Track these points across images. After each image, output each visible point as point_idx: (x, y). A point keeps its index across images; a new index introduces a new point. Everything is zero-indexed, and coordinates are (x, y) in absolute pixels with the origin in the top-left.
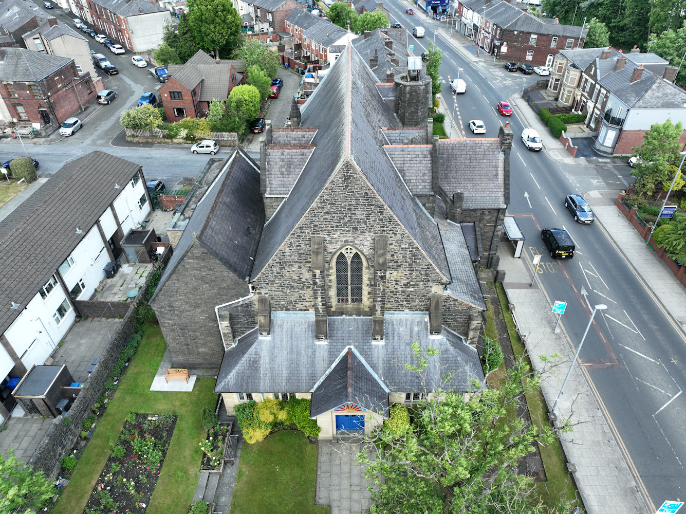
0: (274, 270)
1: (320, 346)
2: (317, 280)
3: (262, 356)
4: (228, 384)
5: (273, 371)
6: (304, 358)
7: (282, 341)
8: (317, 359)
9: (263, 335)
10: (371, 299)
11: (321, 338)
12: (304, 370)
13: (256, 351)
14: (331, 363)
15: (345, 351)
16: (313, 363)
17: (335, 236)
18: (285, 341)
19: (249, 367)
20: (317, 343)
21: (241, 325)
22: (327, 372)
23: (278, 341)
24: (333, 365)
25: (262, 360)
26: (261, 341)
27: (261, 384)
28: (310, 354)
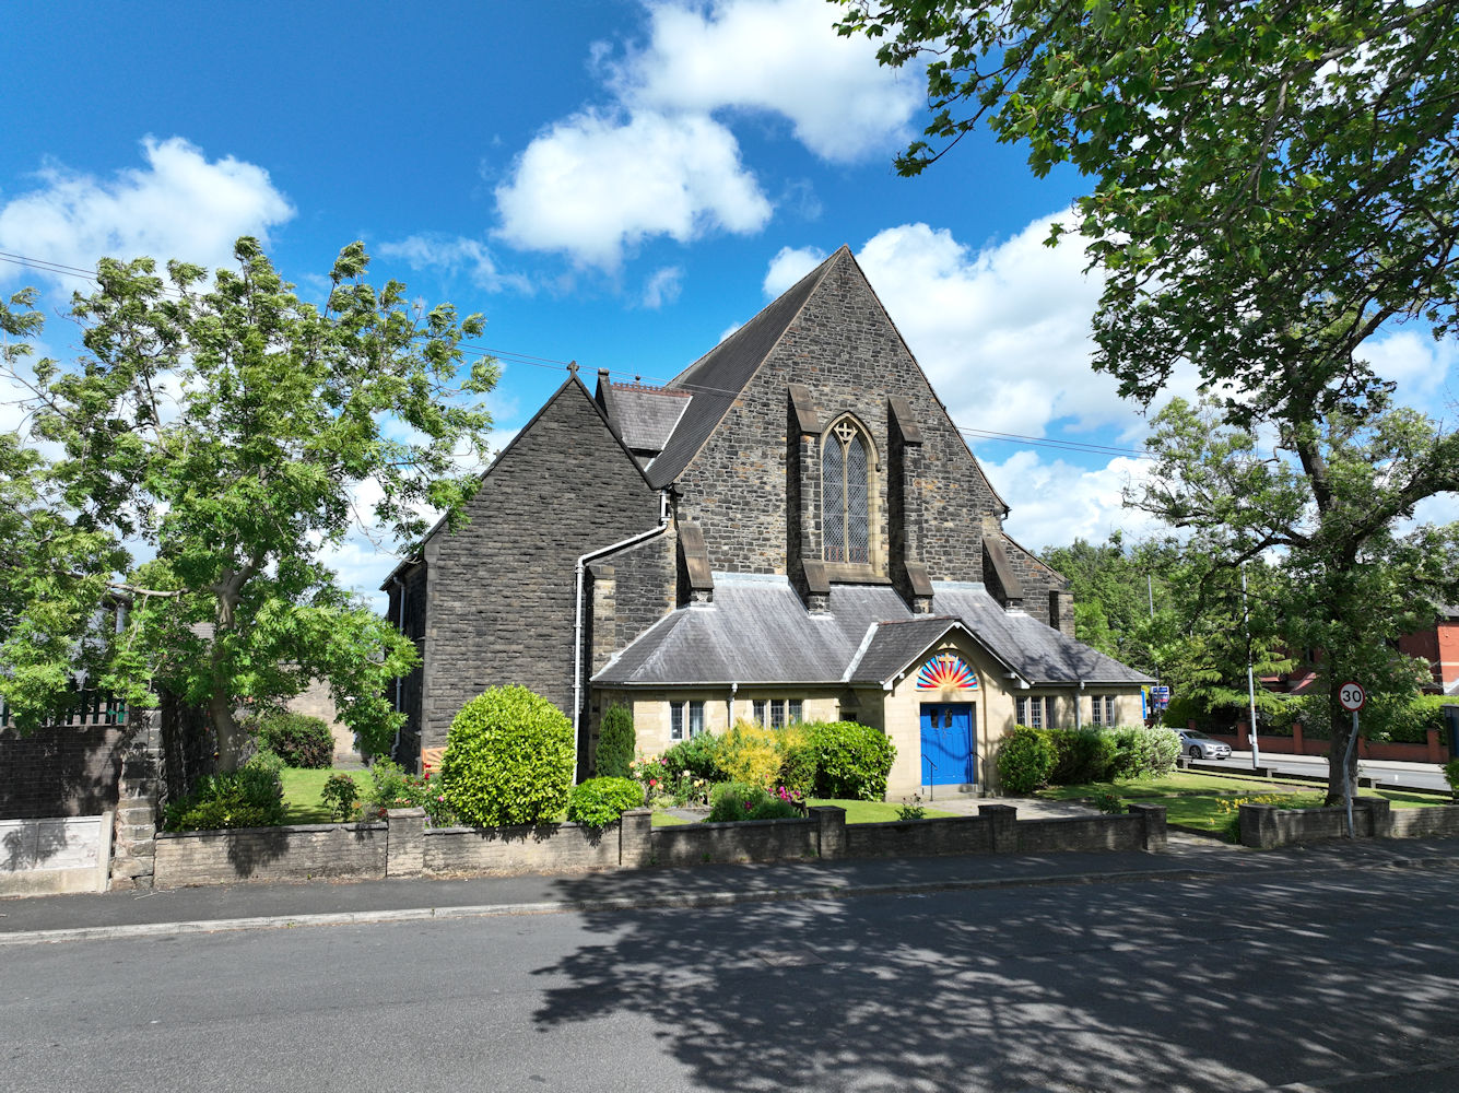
0: (717, 455)
1: (821, 622)
2: (809, 460)
3: (710, 632)
4: (653, 672)
5: (744, 652)
6: (800, 637)
7: (740, 613)
8: (826, 637)
9: (698, 603)
10: (887, 547)
11: (821, 607)
12: (809, 653)
13: (694, 626)
14: (857, 645)
15: (873, 628)
16: (821, 644)
17: (826, 390)
18: (747, 614)
19: (689, 647)
20: (813, 617)
21: (630, 610)
22: (858, 656)
23: (733, 614)
24: (864, 647)
25: (713, 639)
26: (696, 613)
27: (731, 671)
28: (807, 631)
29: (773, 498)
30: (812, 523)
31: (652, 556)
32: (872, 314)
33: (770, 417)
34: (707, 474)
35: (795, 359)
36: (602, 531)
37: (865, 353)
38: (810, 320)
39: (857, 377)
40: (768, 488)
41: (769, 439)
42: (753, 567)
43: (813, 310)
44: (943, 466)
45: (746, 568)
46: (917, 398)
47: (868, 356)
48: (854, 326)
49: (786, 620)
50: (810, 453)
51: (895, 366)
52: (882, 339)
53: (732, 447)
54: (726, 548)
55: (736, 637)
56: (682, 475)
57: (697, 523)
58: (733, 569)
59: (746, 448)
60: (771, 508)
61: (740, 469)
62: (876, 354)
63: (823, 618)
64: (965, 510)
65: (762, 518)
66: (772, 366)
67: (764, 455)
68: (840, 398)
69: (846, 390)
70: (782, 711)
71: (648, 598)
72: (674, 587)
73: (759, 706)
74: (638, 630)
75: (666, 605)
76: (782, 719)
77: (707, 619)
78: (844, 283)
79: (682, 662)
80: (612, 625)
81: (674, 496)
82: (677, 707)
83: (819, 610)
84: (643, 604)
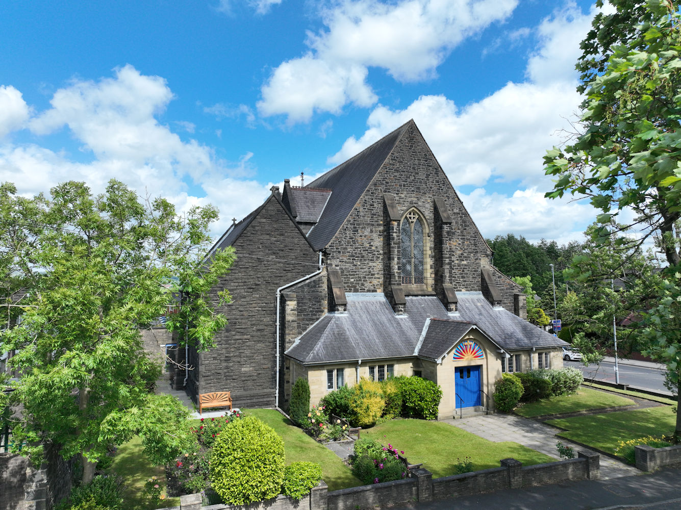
0: (348, 232)
1: (401, 319)
2: (395, 234)
3: (346, 329)
4: (318, 355)
5: (363, 340)
6: (391, 329)
7: (360, 316)
8: (405, 328)
9: (339, 312)
10: (433, 276)
11: (401, 311)
12: (396, 338)
13: (337, 326)
14: (420, 331)
15: (428, 322)
16: (402, 333)
17: (403, 196)
18: (364, 317)
19: (336, 338)
20: (397, 317)
21: (304, 315)
22: (422, 338)
23: (357, 317)
24: (424, 333)
25: (348, 333)
26: (338, 318)
27: (358, 352)
28: (395, 325)
29: (376, 253)
30: (396, 267)
31: (315, 286)
32: (425, 155)
33: (374, 211)
34: (343, 243)
35: (387, 180)
36: (289, 274)
37: (422, 176)
38: (395, 160)
39: (418, 188)
40: (373, 248)
41: (374, 223)
42: (366, 289)
43: (396, 154)
44: (462, 232)
45: (363, 290)
46: (448, 198)
47: (424, 177)
48: (417, 162)
49: (384, 319)
50: (395, 231)
51: (437, 182)
52: (431, 168)
53: (355, 228)
54: (352, 280)
55: (359, 331)
56: (330, 244)
57: (338, 268)
58: (356, 291)
59: (362, 228)
60: (375, 259)
61: (359, 239)
62: (428, 176)
63: (402, 317)
64: (472, 255)
65: (371, 264)
66: (375, 185)
67: (372, 231)
68: (409, 200)
69: (413, 195)
70: (383, 371)
71: (313, 308)
72: (326, 302)
73: (372, 370)
74: (308, 325)
75: (322, 311)
76: (383, 375)
77: (344, 321)
78: (411, 139)
79: (333, 348)
80: (295, 324)
81: (325, 254)
82: (330, 373)
83: (400, 313)
84: (311, 311)
